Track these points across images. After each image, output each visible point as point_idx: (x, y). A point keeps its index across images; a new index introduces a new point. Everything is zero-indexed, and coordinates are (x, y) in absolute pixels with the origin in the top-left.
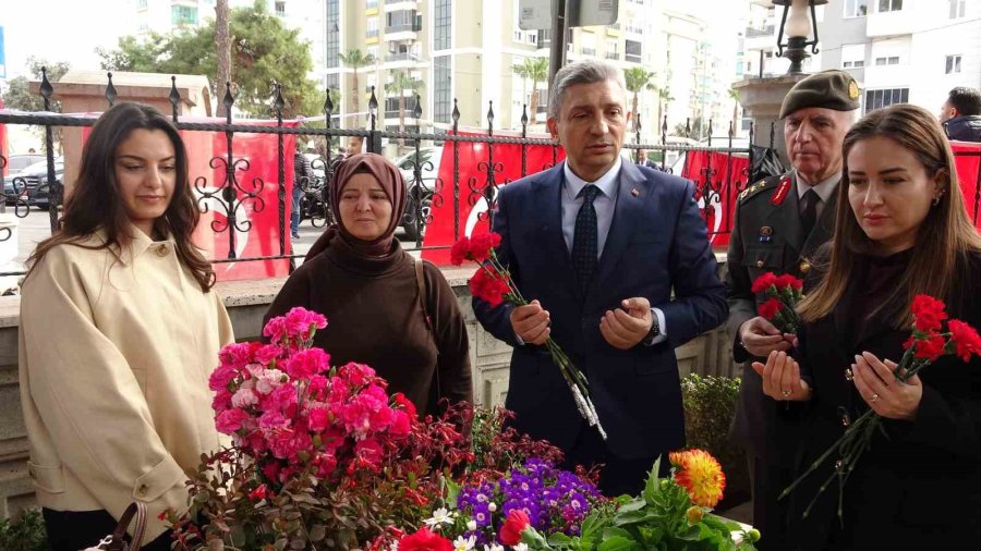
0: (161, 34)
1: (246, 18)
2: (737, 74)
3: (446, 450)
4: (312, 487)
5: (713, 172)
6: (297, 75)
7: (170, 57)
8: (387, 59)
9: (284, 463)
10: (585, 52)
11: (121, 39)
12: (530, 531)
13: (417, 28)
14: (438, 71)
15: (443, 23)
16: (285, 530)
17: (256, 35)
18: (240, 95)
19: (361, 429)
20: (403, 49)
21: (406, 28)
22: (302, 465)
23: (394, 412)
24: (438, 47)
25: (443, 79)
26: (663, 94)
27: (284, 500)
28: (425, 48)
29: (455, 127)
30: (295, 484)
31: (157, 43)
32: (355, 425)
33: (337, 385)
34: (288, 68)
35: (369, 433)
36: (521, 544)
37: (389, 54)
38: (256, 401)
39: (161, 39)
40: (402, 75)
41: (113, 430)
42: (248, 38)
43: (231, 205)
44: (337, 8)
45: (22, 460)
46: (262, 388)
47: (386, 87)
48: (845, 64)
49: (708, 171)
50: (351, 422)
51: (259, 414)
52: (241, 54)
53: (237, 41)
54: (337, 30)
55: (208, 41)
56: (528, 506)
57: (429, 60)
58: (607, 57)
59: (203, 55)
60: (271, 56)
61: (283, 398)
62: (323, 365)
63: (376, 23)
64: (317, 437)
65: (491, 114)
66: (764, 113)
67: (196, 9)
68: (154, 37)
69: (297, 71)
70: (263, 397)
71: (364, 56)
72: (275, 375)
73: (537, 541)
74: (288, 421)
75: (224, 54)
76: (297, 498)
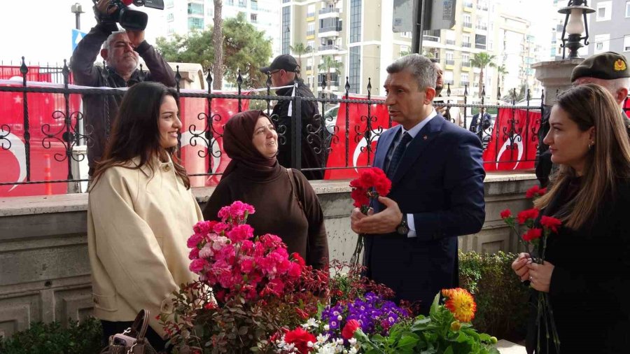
0: (181, 36)
1: (232, 25)
2: (552, 56)
3: (322, 287)
4: (242, 304)
5: (516, 122)
6: (263, 60)
7: (186, 50)
8: (319, 49)
9: (228, 291)
10: (448, 42)
11: (157, 39)
12: (359, 331)
13: (339, 29)
14: (352, 56)
15: (356, 26)
16: (224, 328)
17: (238, 35)
18: (228, 72)
19: (272, 272)
20: (330, 42)
21: (332, 29)
22: (237, 292)
23: (291, 263)
24: (353, 41)
25: (355, 62)
26: (500, 69)
27: (225, 311)
28: (344, 42)
29: (347, 95)
30: (232, 302)
31: (179, 41)
32: (268, 270)
33: (258, 247)
34: (258, 55)
35: (276, 275)
36: (353, 338)
37: (321, 45)
38: (212, 255)
39: (181, 38)
40: (329, 59)
41: (149, 274)
42: (233, 37)
43: (210, 142)
44: (289, 18)
45: (88, 288)
46: (216, 247)
47: (319, 66)
48: (627, 49)
49: (513, 121)
50: (265, 268)
51: (214, 262)
52: (229, 47)
53: (227, 39)
54: (289, 31)
55: (209, 39)
56: (362, 319)
57: (346, 49)
58: (463, 46)
59: (206, 48)
60: (247, 48)
61: (227, 253)
62: (250, 234)
63: (313, 26)
64: (246, 276)
65: (369, 86)
66: (552, 84)
67: (203, 19)
68: (176, 38)
69: (263, 57)
70: (216, 252)
71: (305, 47)
72: (223, 239)
73: (363, 337)
74: (230, 267)
75: (219, 47)
76: (232, 310)
